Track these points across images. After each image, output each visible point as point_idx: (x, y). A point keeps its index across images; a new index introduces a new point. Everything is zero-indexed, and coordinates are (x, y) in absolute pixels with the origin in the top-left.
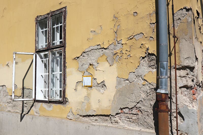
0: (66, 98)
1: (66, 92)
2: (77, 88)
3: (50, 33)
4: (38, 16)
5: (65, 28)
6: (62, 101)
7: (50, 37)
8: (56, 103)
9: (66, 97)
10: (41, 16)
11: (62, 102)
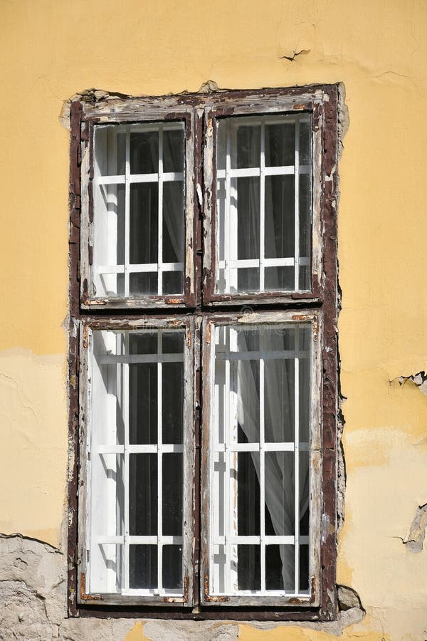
0: (338, 587)
1: (340, 554)
2: (422, 536)
3: (213, 214)
4: (98, 95)
5: (333, 205)
6: (316, 604)
7: (207, 241)
8: (266, 614)
9: (338, 581)
10: (124, 97)
11: (315, 610)
